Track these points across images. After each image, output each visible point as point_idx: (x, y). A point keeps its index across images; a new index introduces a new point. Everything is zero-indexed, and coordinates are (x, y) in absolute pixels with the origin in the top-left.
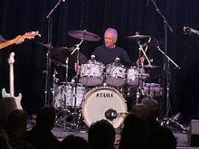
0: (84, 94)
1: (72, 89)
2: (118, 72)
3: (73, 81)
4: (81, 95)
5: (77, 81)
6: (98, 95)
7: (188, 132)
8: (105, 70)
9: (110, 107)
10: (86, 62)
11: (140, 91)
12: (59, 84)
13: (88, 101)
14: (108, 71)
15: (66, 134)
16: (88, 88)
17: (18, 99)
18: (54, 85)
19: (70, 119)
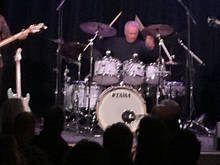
0: (99, 94)
1: (85, 89)
2: (136, 70)
3: (86, 80)
4: (95, 96)
5: (91, 80)
6: (114, 95)
7: (214, 136)
8: (121, 68)
9: (128, 109)
10: (101, 59)
11: (160, 90)
12: (71, 83)
13: (103, 101)
14: (125, 68)
15: (79, 139)
16: (103, 87)
17: (26, 100)
18: (66, 85)
19: (83, 122)
